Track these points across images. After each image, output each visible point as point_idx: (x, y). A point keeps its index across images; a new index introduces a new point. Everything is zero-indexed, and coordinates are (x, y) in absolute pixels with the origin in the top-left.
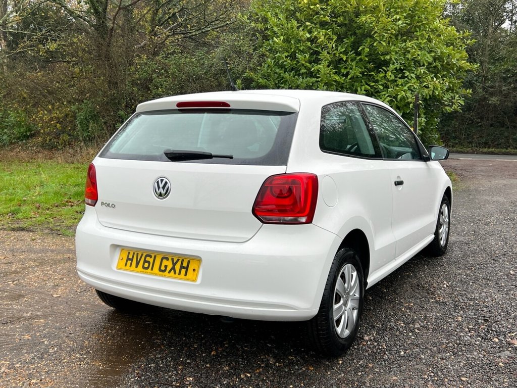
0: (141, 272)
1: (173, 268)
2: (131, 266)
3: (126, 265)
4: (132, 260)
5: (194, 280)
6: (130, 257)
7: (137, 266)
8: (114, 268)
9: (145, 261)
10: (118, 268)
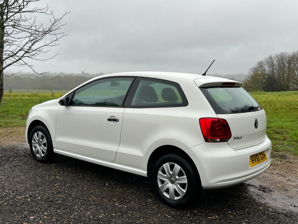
0: (258, 164)
1: (263, 157)
2: (254, 163)
3: (253, 164)
4: (253, 160)
5: (267, 159)
6: (252, 159)
7: (256, 162)
8: (250, 168)
9: (257, 158)
10: (251, 167)
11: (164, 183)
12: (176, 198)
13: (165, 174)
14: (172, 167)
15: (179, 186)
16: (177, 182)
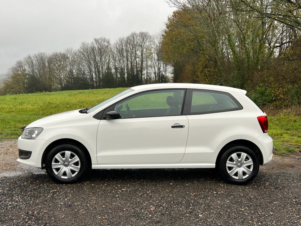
11: (233, 169)
12: (244, 177)
13: (233, 162)
14: (239, 156)
15: (246, 168)
16: (244, 165)
